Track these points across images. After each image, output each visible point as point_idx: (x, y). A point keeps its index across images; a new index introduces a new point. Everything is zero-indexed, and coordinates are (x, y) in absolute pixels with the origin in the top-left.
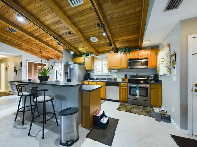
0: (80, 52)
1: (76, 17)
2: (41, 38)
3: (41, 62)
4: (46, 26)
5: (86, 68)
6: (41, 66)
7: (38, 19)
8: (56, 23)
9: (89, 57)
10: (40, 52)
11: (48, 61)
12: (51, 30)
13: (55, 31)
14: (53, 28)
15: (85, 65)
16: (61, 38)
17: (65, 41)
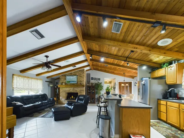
0: (158, 63)
1: (127, 37)
2: (119, 64)
3: (124, 81)
4: (116, 55)
5: (167, 83)
6: (124, 84)
7: (110, 54)
8: (119, 50)
9: (172, 67)
10: (124, 73)
11: (133, 79)
12: (119, 56)
13: (123, 56)
14: (120, 54)
15: (165, 78)
16: (129, 58)
17: (134, 59)
